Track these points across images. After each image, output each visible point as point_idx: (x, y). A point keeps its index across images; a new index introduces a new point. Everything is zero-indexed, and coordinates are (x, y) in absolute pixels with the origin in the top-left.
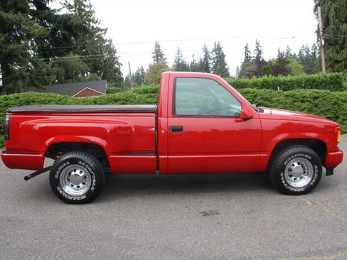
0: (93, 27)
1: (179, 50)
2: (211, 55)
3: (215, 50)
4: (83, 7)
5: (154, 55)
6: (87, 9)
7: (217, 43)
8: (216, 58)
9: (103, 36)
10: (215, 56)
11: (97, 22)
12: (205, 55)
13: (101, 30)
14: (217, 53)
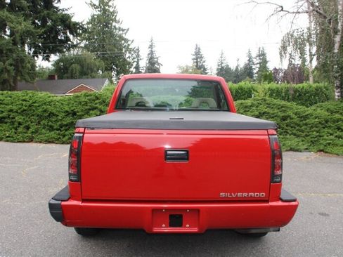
0: (115, 26)
1: (222, 54)
2: (254, 60)
3: (259, 56)
4: (107, 8)
5: (194, 57)
6: (111, 10)
7: (261, 49)
8: (260, 63)
9: (124, 35)
10: (258, 61)
11: (119, 22)
12: (249, 60)
13: (123, 30)
14: (260, 59)
